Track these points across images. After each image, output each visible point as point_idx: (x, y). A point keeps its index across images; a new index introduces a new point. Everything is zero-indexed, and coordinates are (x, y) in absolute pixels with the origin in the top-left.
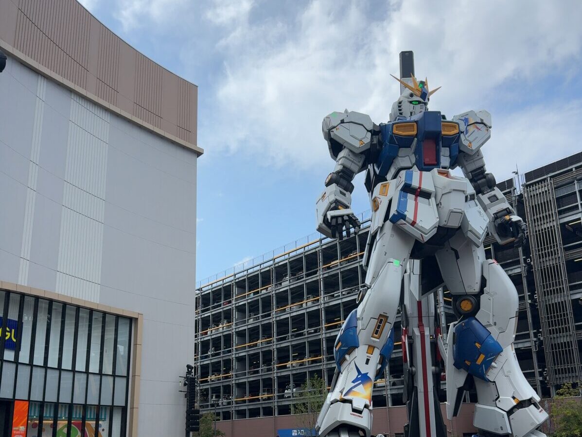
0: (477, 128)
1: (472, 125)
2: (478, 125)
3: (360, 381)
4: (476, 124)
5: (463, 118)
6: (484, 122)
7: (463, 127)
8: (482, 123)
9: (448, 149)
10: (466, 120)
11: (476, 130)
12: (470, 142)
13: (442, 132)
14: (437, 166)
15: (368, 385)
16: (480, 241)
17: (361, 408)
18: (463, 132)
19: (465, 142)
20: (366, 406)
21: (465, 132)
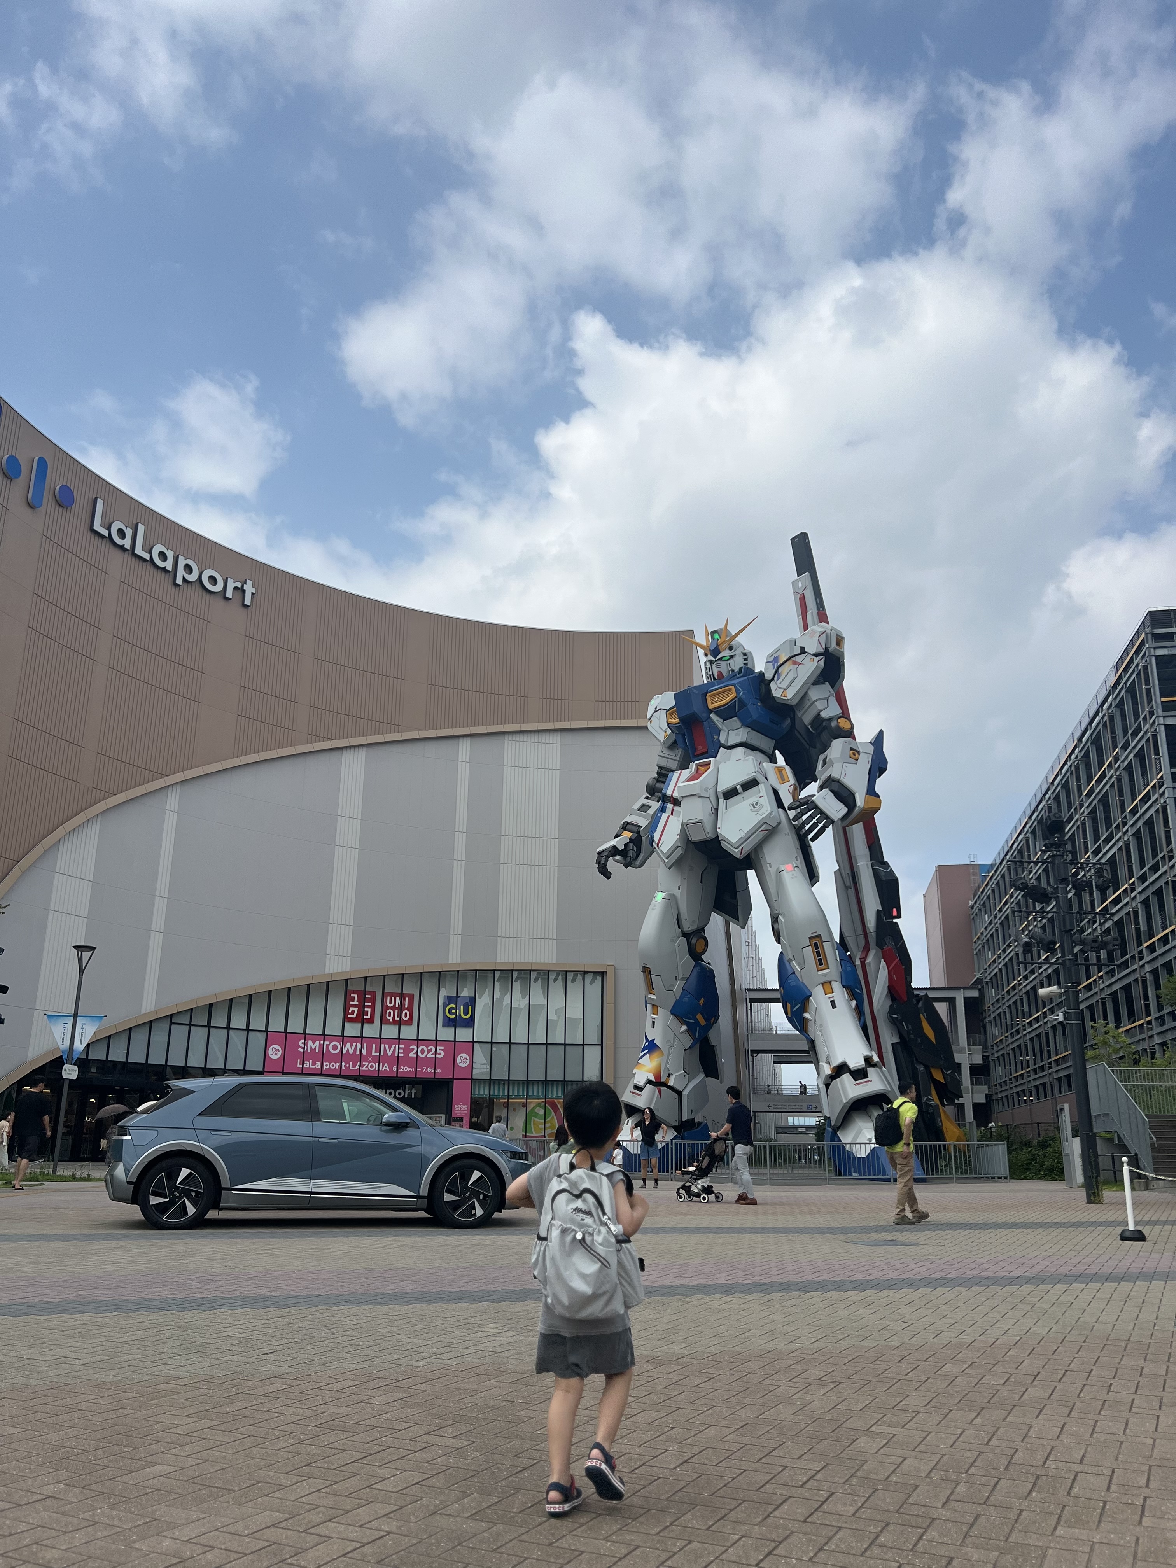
1: (787, 663)
2: (799, 659)
3: (647, 1051)
6: (806, 650)
12: (785, 690)
13: (711, 706)
14: (706, 754)
15: (656, 1054)
16: (736, 851)
17: (641, 1084)
18: (773, 679)
19: (776, 693)
20: (649, 1082)
21: (776, 679)
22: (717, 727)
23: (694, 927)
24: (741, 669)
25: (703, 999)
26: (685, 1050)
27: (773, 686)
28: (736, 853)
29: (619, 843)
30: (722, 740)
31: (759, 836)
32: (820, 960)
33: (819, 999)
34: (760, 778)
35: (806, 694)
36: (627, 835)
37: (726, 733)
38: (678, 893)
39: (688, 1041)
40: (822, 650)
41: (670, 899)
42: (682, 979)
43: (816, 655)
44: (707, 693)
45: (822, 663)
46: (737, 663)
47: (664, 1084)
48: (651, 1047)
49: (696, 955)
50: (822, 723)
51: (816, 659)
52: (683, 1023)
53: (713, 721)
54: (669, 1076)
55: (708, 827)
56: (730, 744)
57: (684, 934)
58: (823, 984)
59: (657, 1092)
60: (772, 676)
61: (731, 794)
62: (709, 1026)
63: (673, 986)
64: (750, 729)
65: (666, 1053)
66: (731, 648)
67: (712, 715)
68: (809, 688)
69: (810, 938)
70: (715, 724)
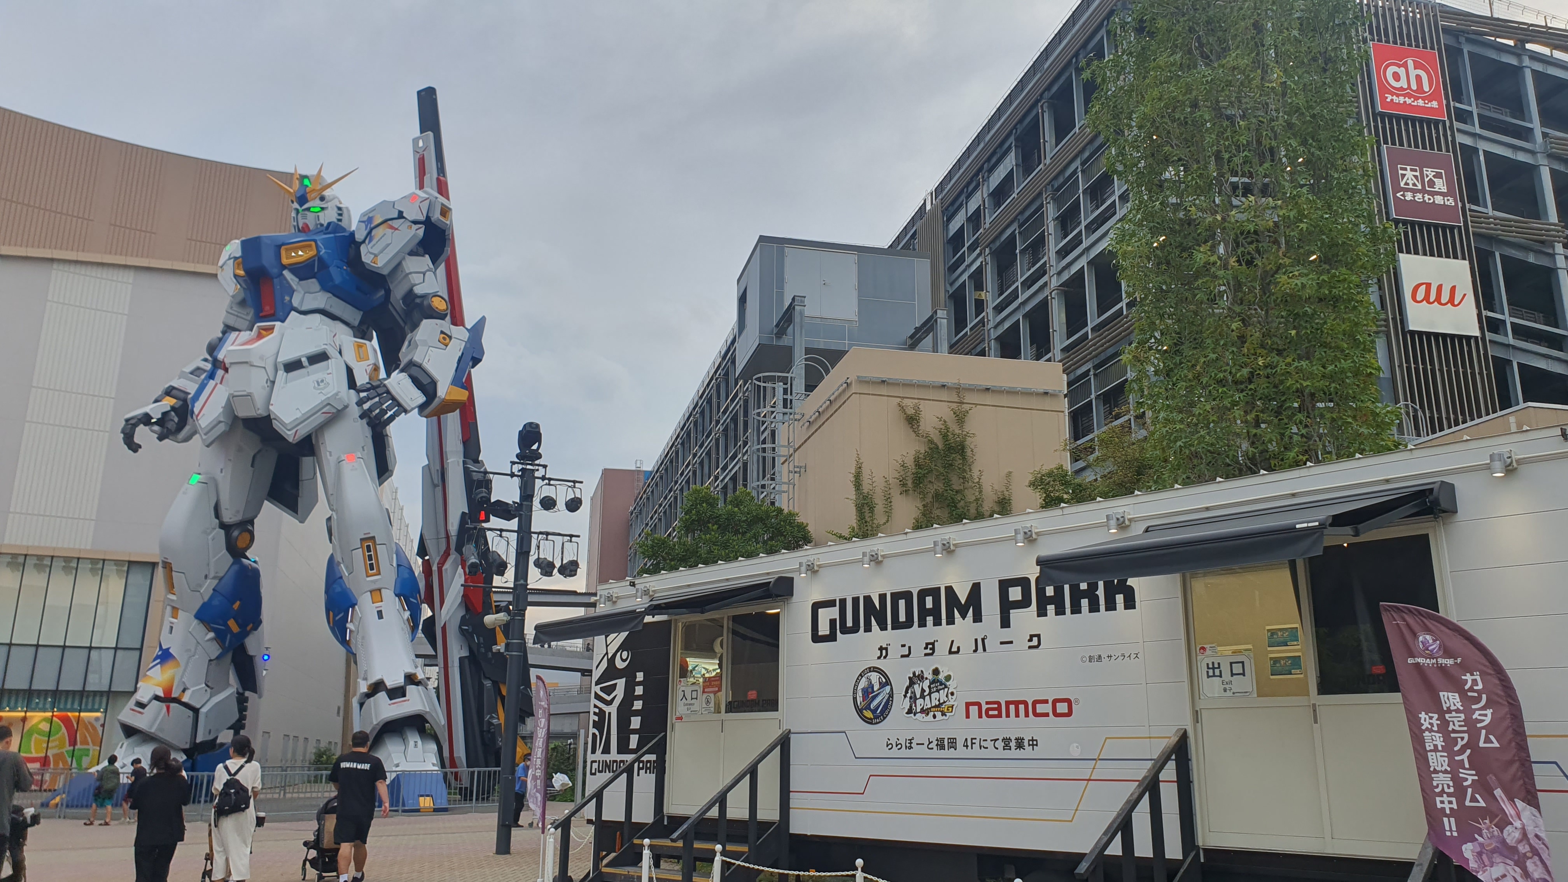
0: (392, 227)
1: (382, 226)
2: (395, 223)
3: (158, 661)
4: (390, 222)
5: (365, 218)
6: (405, 215)
7: (359, 237)
8: (401, 215)
9: (314, 280)
10: (370, 220)
11: (390, 231)
12: (376, 256)
13: (285, 261)
14: (272, 317)
15: (170, 664)
16: (289, 433)
17: (145, 700)
18: (364, 242)
19: (366, 258)
20: (157, 698)
21: (367, 241)
22: (290, 286)
23: (238, 518)
24: (329, 224)
25: (238, 603)
26: (210, 660)
27: (363, 249)
28: (291, 436)
29: (156, 411)
30: (295, 302)
31: (319, 419)
32: (371, 566)
33: (366, 607)
34: (332, 352)
35: (399, 264)
36: (169, 402)
37: (301, 296)
38: (219, 477)
39: (215, 650)
40: (422, 218)
41: (210, 484)
42: (214, 578)
43: (415, 222)
44: (283, 244)
45: (421, 232)
46: (329, 216)
47: (177, 700)
48: (165, 656)
49: (237, 552)
50: (414, 300)
51: (415, 227)
52: (211, 629)
53: (286, 279)
54: (184, 691)
55: (259, 402)
56: (304, 308)
57: (223, 526)
58: (371, 592)
59: (165, 709)
60: (362, 238)
61: (293, 366)
62: (245, 634)
63: (201, 586)
64: (330, 295)
65: (182, 663)
66: (322, 199)
67: (286, 273)
68: (404, 258)
69: (362, 540)
70: (288, 282)
